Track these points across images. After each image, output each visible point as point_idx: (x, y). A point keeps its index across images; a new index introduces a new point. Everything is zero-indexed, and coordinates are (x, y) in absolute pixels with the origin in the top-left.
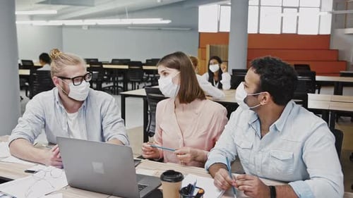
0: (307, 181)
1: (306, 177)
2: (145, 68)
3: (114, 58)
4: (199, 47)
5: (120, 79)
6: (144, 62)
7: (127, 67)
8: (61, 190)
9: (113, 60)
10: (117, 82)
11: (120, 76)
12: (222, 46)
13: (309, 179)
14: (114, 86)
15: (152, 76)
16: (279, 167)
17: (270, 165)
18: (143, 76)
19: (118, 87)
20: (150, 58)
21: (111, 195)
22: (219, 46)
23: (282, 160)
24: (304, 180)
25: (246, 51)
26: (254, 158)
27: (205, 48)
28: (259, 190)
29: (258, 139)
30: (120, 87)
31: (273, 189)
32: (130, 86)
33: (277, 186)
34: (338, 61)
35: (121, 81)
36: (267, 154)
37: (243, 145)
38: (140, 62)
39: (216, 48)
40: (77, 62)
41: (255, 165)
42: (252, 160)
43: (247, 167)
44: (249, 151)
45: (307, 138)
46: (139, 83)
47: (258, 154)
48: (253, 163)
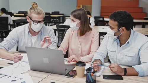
0: (140, 65)
1: (140, 63)
2: (51, 16)
4: (77, 6)
6: (51, 13)
8: (27, 71)
12: (88, 5)
13: (141, 64)
15: (55, 20)
16: (129, 60)
18: (51, 20)
20: (53, 11)
21: (52, 73)
24: (139, 65)
25: (100, 8)
27: (80, 6)
28: (117, 69)
29: (119, 47)
31: (125, 69)
33: (127, 68)
34: (143, 13)
36: (123, 54)
37: (111, 50)
38: (49, 13)
39: (86, 6)
40: (39, 13)
41: (116, 59)
43: (112, 60)
44: (114, 53)
45: (142, 46)
46: (49, 23)
47: (118, 54)
48: (116, 58)
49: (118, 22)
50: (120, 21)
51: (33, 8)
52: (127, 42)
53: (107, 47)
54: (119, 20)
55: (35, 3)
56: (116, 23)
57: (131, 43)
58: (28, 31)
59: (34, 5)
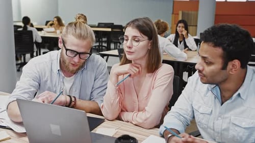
3: (100, 22)
4: (173, 13)
5: (104, 39)
7: (110, 30)
9: (99, 24)
10: (102, 42)
11: (105, 38)
14: (99, 46)
16: (241, 134)
17: (231, 132)
19: (103, 46)
22: (190, 12)
23: (245, 128)
25: (214, 16)
26: (214, 123)
27: (178, 14)
29: (218, 104)
30: (105, 47)
32: (112, 46)
35: (105, 42)
36: (228, 120)
37: (201, 110)
39: (188, 14)
41: (214, 130)
42: (211, 125)
44: (208, 116)
47: (218, 119)
48: (212, 128)
49: (224, 49)
50: (228, 46)
51: (73, 25)
52: (237, 93)
53: (194, 102)
54: (225, 45)
55: (83, 15)
56: (219, 51)
57: (247, 96)
58: (59, 68)
59: (79, 18)
